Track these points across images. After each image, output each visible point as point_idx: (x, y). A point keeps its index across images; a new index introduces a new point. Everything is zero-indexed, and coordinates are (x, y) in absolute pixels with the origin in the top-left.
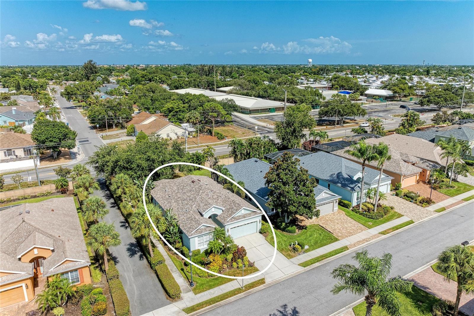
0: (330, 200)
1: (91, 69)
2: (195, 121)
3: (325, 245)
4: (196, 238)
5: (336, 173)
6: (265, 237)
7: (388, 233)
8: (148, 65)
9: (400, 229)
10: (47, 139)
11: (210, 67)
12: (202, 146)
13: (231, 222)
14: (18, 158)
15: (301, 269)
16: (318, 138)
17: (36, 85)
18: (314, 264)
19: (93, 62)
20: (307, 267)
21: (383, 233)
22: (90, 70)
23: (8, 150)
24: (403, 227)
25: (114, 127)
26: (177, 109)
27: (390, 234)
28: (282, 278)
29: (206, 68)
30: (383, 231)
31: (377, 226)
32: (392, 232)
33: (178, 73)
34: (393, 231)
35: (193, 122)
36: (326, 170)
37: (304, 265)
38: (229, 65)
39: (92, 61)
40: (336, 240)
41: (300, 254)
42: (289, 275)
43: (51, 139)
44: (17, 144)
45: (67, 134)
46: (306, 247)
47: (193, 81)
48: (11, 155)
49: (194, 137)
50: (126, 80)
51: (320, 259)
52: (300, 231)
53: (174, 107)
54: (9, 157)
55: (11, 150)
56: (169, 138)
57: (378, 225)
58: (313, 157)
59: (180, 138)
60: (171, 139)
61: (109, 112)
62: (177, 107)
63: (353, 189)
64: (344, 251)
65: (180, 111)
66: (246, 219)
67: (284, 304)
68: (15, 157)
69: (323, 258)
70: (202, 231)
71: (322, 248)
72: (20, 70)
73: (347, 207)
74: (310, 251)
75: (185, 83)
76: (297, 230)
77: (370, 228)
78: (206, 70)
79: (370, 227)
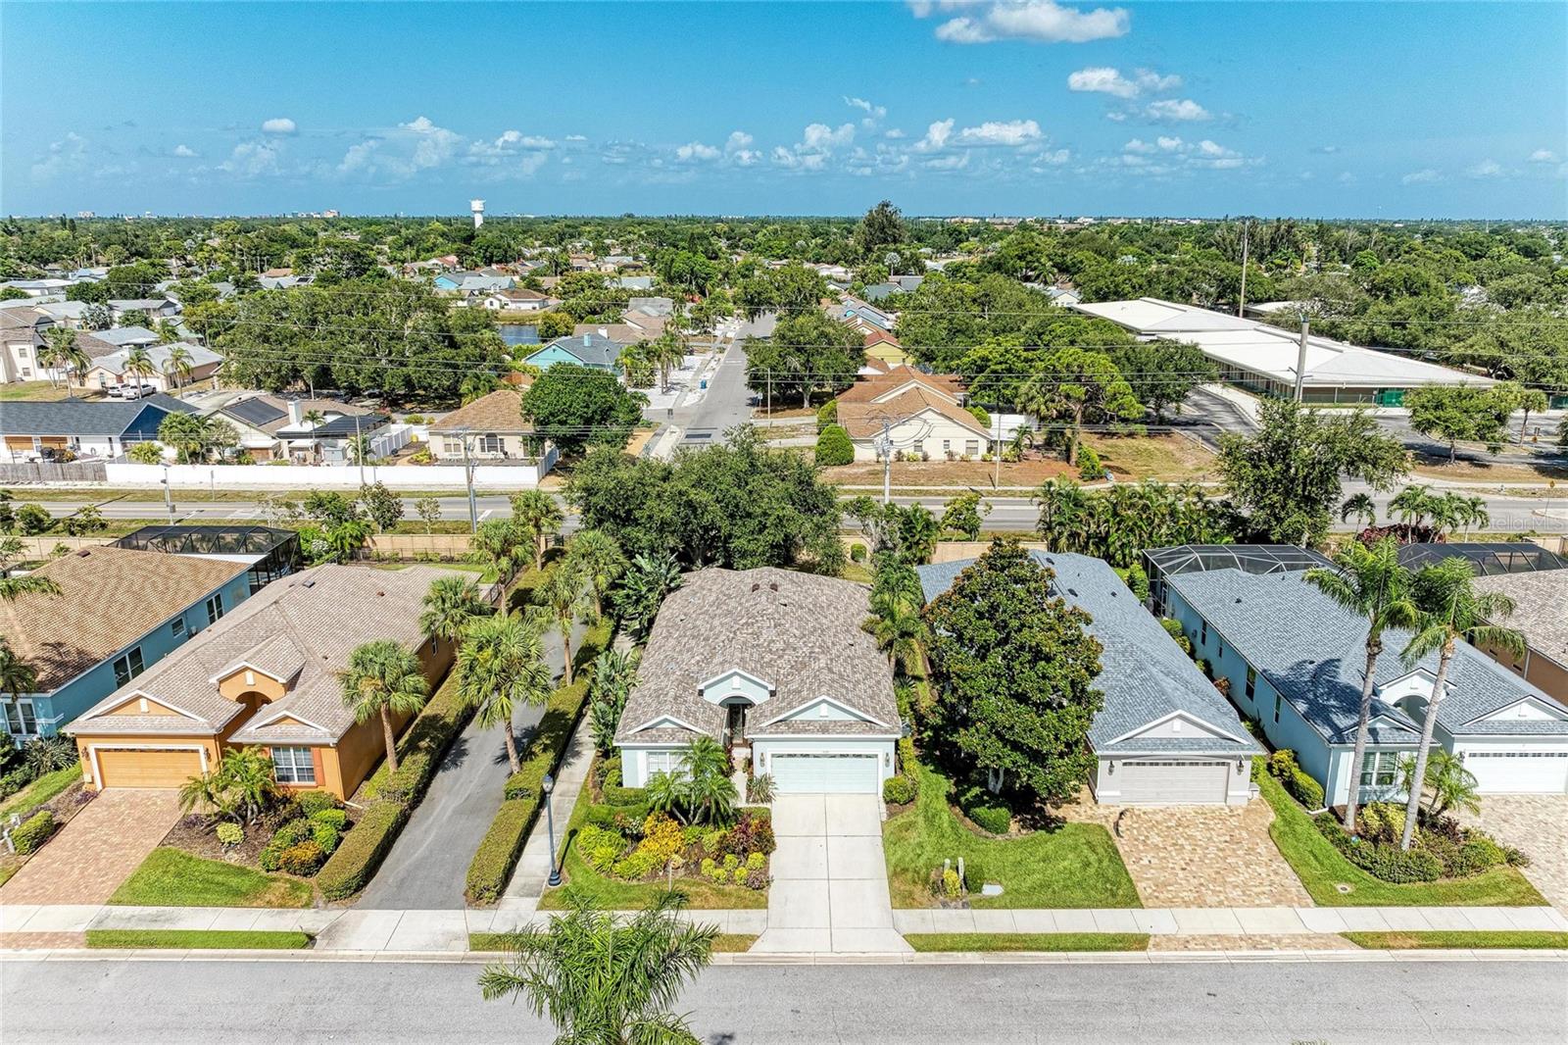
0: (1201, 753)
1: (882, 230)
2: (1043, 407)
3: (1069, 907)
4: (642, 754)
5: (1319, 660)
6: (891, 815)
7: (1382, 947)
8: (1101, 218)
9: (1467, 952)
10: (552, 414)
11: (1278, 228)
12: (1006, 492)
13: (771, 733)
14: (507, 460)
15: (903, 953)
16: (1428, 521)
17: (706, 271)
18: (960, 954)
19: (890, 209)
20: (925, 954)
21: (1361, 940)
22: (878, 233)
23: (488, 435)
24: (1485, 947)
25: (806, 404)
26: (1001, 363)
27: (1393, 952)
28: (812, 955)
29: (1266, 232)
30: (1366, 934)
31: (1361, 905)
32: (1412, 947)
33: (1163, 249)
34: (1420, 947)
35: (1038, 410)
36: (1297, 641)
37: (922, 943)
38: (1399, 222)
39: (887, 206)
40: (1133, 900)
41: (945, 905)
42: (842, 955)
43: (562, 417)
44: (511, 422)
45: (611, 408)
46: (990, 890)
47: (1164, 277)
48: (494, 448)
49: (1006, 461)
50: (966, 267)
51: (1000, 944)
52: (1024, 832)
53: (990, 357)
54: (489, 455)
55: (494, 435)
56: (920, 455)
57: (1370, 905)
58: (1285, 583)
59: (958, 458)
60: (925, 459)
61: (789, 358)
62: (1001, 359)
63: (1339, 735)
64: (1119, 949)
65: (1010, 370)
66: (826, 736)
67: (727, 1031)
68: (503, 456)
69: (1013, 945)
70: (660, 736)
71: (1048, 911)
72: (726, 229)
73: (1304, 802)
74: (992, 907)
75: (1134, 280)
76: (1014, 827)
77: (1318, 904)
78: (1262, 240)
79: (1326, 899)
